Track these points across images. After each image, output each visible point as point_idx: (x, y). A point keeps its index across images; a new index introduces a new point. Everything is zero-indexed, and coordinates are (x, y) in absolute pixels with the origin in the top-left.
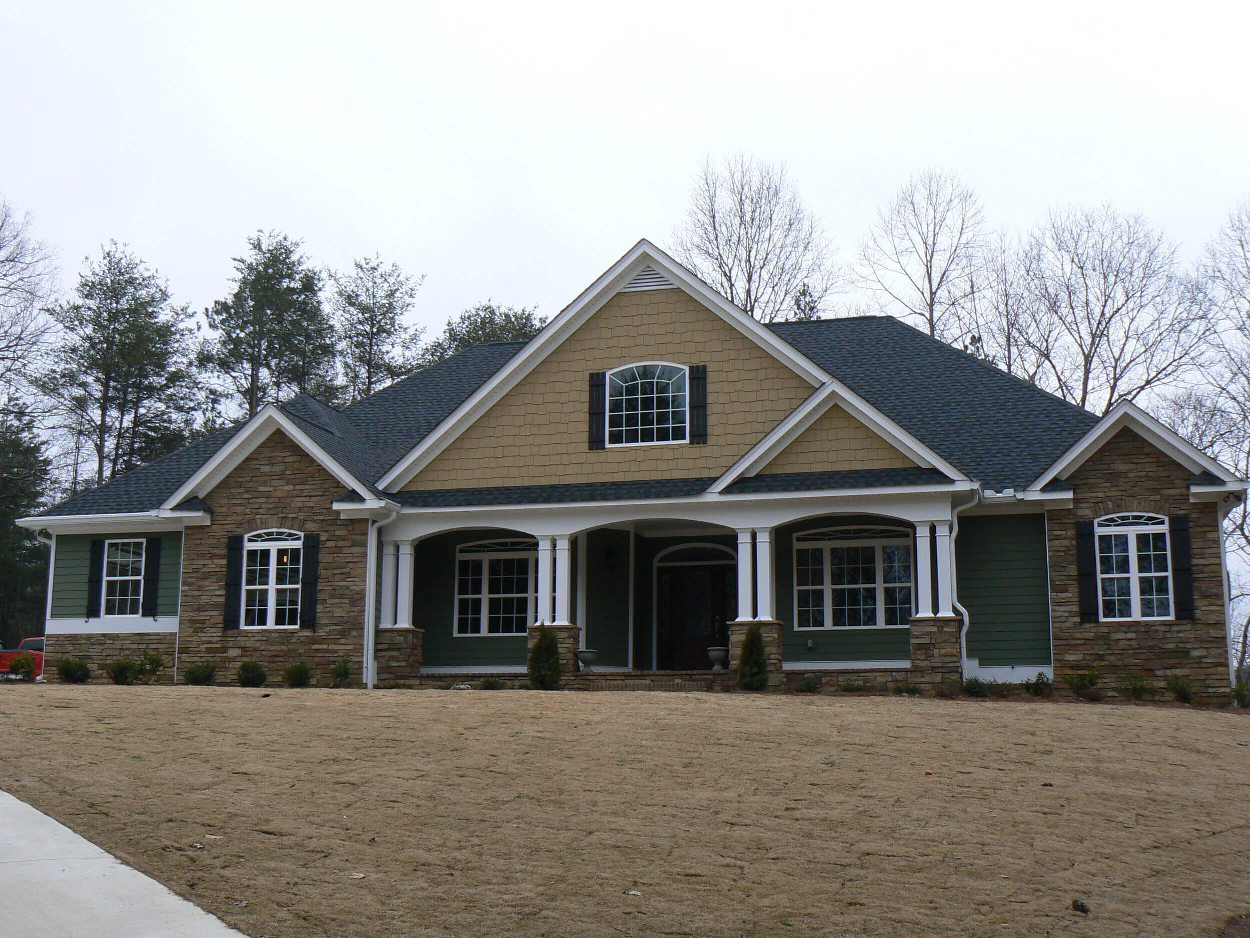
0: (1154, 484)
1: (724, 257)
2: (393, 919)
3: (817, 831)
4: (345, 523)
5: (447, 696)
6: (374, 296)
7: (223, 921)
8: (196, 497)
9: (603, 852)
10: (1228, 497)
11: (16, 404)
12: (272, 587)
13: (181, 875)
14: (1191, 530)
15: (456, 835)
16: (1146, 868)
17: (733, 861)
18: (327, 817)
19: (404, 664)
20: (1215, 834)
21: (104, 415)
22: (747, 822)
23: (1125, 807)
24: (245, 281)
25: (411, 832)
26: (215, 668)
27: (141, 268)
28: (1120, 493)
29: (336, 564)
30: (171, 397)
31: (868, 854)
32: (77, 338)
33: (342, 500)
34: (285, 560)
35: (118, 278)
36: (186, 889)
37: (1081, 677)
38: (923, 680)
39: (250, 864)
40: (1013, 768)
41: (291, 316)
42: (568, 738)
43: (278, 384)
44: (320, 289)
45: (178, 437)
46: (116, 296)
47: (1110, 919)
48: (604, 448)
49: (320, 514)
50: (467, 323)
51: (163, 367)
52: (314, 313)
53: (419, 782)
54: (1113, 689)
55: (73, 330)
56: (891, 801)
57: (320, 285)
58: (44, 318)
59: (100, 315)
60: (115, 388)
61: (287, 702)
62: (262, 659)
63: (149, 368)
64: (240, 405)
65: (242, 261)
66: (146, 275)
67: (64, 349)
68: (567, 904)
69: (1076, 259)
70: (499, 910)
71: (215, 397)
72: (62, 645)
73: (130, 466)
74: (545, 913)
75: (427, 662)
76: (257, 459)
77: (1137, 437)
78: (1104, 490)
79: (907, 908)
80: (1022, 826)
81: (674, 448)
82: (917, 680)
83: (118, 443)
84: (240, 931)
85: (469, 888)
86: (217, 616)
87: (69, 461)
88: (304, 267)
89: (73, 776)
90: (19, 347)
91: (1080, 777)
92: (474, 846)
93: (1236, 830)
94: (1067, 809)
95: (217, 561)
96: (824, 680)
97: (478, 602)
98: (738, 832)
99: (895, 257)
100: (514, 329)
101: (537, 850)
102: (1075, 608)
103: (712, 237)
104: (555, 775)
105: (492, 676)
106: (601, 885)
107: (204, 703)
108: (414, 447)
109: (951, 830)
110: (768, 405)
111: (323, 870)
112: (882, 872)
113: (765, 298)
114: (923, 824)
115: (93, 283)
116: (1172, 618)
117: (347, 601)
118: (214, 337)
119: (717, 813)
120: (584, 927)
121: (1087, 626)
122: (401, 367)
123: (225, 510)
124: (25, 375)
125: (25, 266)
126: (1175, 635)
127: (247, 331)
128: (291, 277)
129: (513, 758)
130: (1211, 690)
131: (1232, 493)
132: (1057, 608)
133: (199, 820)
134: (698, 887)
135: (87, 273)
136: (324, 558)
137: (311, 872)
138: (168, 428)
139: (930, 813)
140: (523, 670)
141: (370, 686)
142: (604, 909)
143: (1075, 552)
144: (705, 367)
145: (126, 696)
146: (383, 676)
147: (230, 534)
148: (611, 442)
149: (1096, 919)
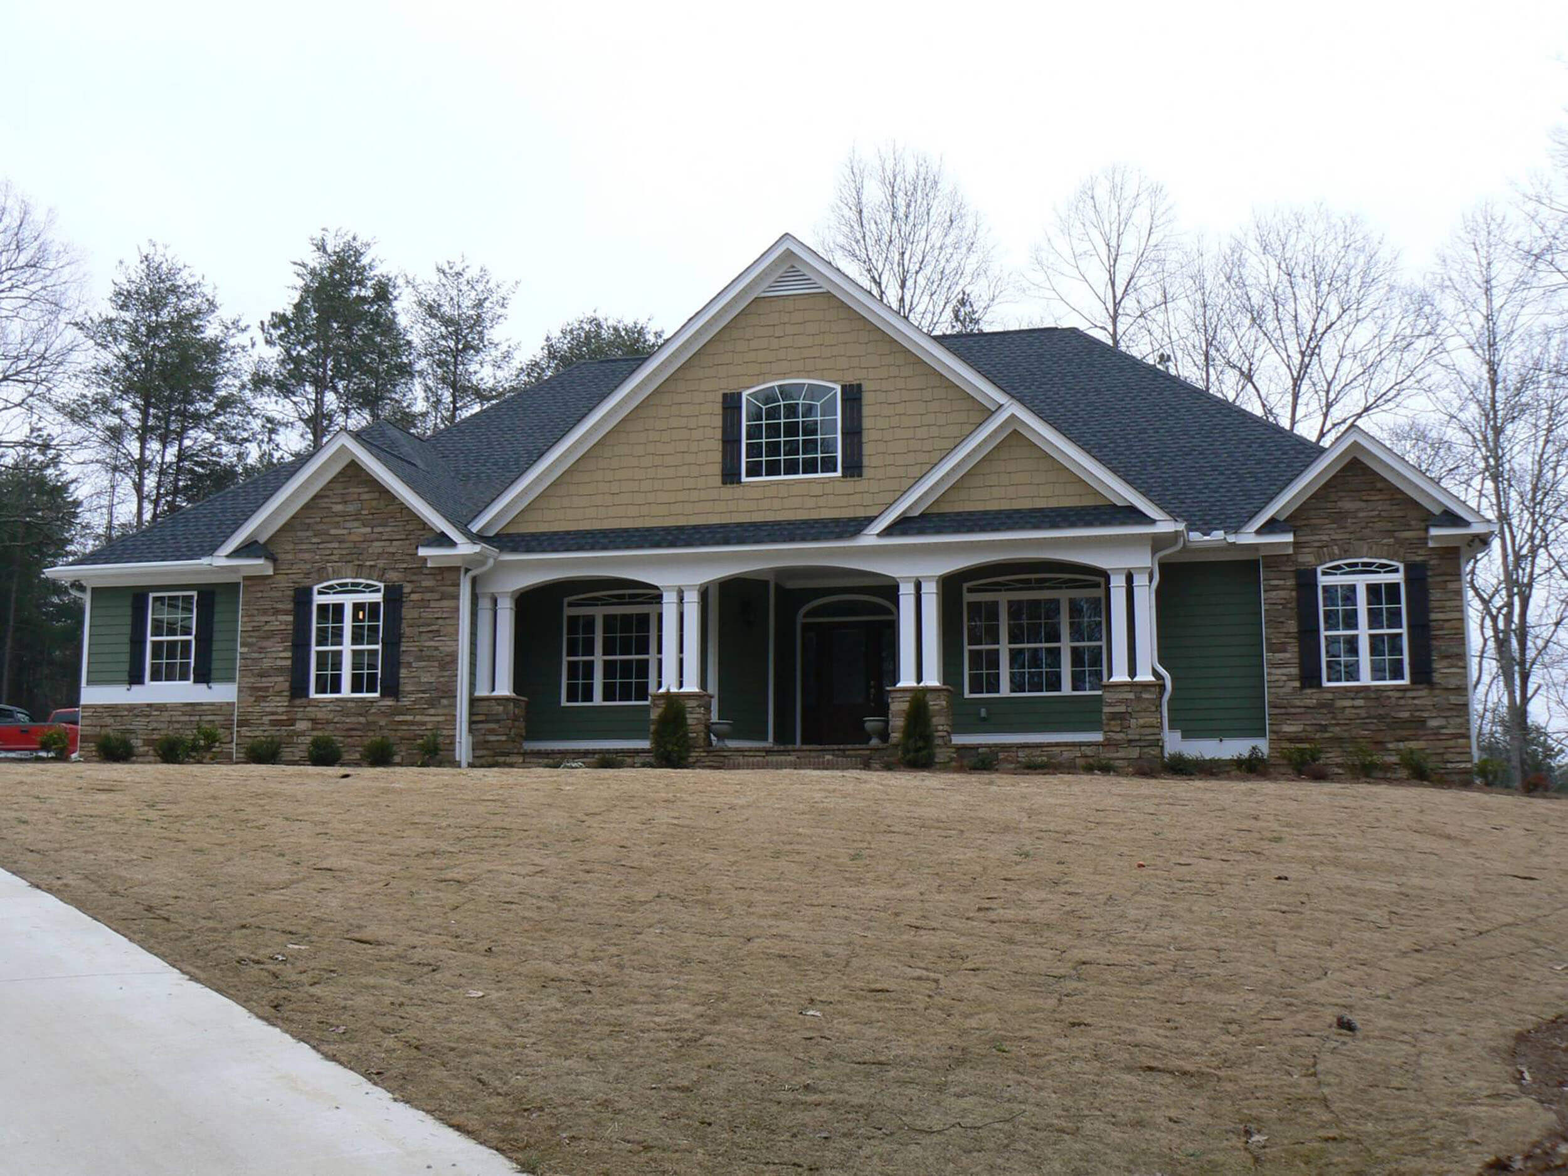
0: (1389, 526)
1: (874, 261)
2: (525, 1047)
3: (1019, 935)
4: (433, 571)
5: (558, 776)
6: (459, 307)
7: (318, 1051)
8: (256, 542)
9: (767, 963)
10: (1472, 541)
11: (39, 436)
12: (347, 648)
13: (263, 993)
14: (1430, 580)
15: (588, 943)
16: (1410, 975)
17: (925, 973)
18: (432, 922)
19: (504, 738)
20: (1481, 933)
21: (143, 448)
22: (934, 925)
23: (1375, 903)
24: (306, 289)
25: (535, 939)
26: (280, 744)
27: (185, 274)
28: (1347, 536)
29: (422, 621)
30: (221, 427)
31: (1084, 963)
32: (111, 357)
33: (429, 544)
34: (361, 616)
35: (157, 286)
36: (269, 1011)
37: (1302, 751)
38: (1116, 755)
39: (342, 980)
40: (1238, 858)
41: (361, 330)
42: (710, 825)
43: (346, 411)
44: (396, 299)
45: (229, 473)
46: (155, 307)
47: (1382, 1038)
48: (739, 482)
49: (403, 561)
50: (569, 338)
51: (211, 391)
52: (388, 328)
53: (538, 879)
54: (1338, 765)
55: (105, 347)
56: (1102, 898)
57: (396, 293)
58: (72, 333)
59: (137, 330)
60: (155, 417)
61: (370, 784)
62: (336, 733)
63: (195, 392)
64: (302, 436)
65: (304, 266)
66: (191, 282)
67: (95, 371)
68: (731, 1028)
69: (1283, 266)
70: (651, 1035)
71: (272, 426)
72: (100, 718)
73: (173, 508)
74: (708, 1039)
75: (532, 736)
76: (327, 496)
77: (1366, 470)
78: (1327, 532)
79: (1143, 1029)
80: (1259, 927)
81: (823, 482)
82: (1107, 755)
83: (160, 481)
84: (341, 1063)
85: (611, 1008)
86: (282, 682)
87: (103, 502)
88: (376, 272)
89: (124, 873)
90: (43, 369)
91: (1319, 868)
92: (612, 956)
93: (1504, 928)
94: (1308, 907)
95: (280, 618)
96: (1001, 756)
97: (590, 666)
98: (925, 938)
99: (1072, 261)
100: (624, 345)
101: (688, 961)
102: (1294, 671)
103: (859, 236)
104: (698, 869)
105: (608, 751)
106: (771, 1003)
107: (272, 785)
108: (512, 482)
109: (1177, 932)
110: (935, 431)
111: (432, 987)
112: (1102, 984)
113: (920, 309)
114: (1142, 926)
115: (129, 292)
116: (1406, 681)
117: (436, 664)
118: (270, 356)
119: (897, 914)
120: (760, 1056)
121: (1309, 691)
122: (491, 390)
123: (290, 557)
124: (49, 401)
125: (47, 272)
126: (1410, 702)
127: (310, 348)
128: (361, 284)
129: (647, 849)
130: (1449, 765)
131: (1476, 536)
132: (1273, 671)
133: (279, 926)
134: (887, 1005)
135: (122, 280)
136: (408, 613)
137: (419, 990)
138: (218, 464)
139: (1149, 913)
140: (646, 744)
141: (464, 764)
142: (780, 1033)
143: (1294, 605)
144: (859, 386)
145: (178, 776)
146: (479, 753)
147: (297, 586)
148: (748, 475)
149: (1366, 1038)
